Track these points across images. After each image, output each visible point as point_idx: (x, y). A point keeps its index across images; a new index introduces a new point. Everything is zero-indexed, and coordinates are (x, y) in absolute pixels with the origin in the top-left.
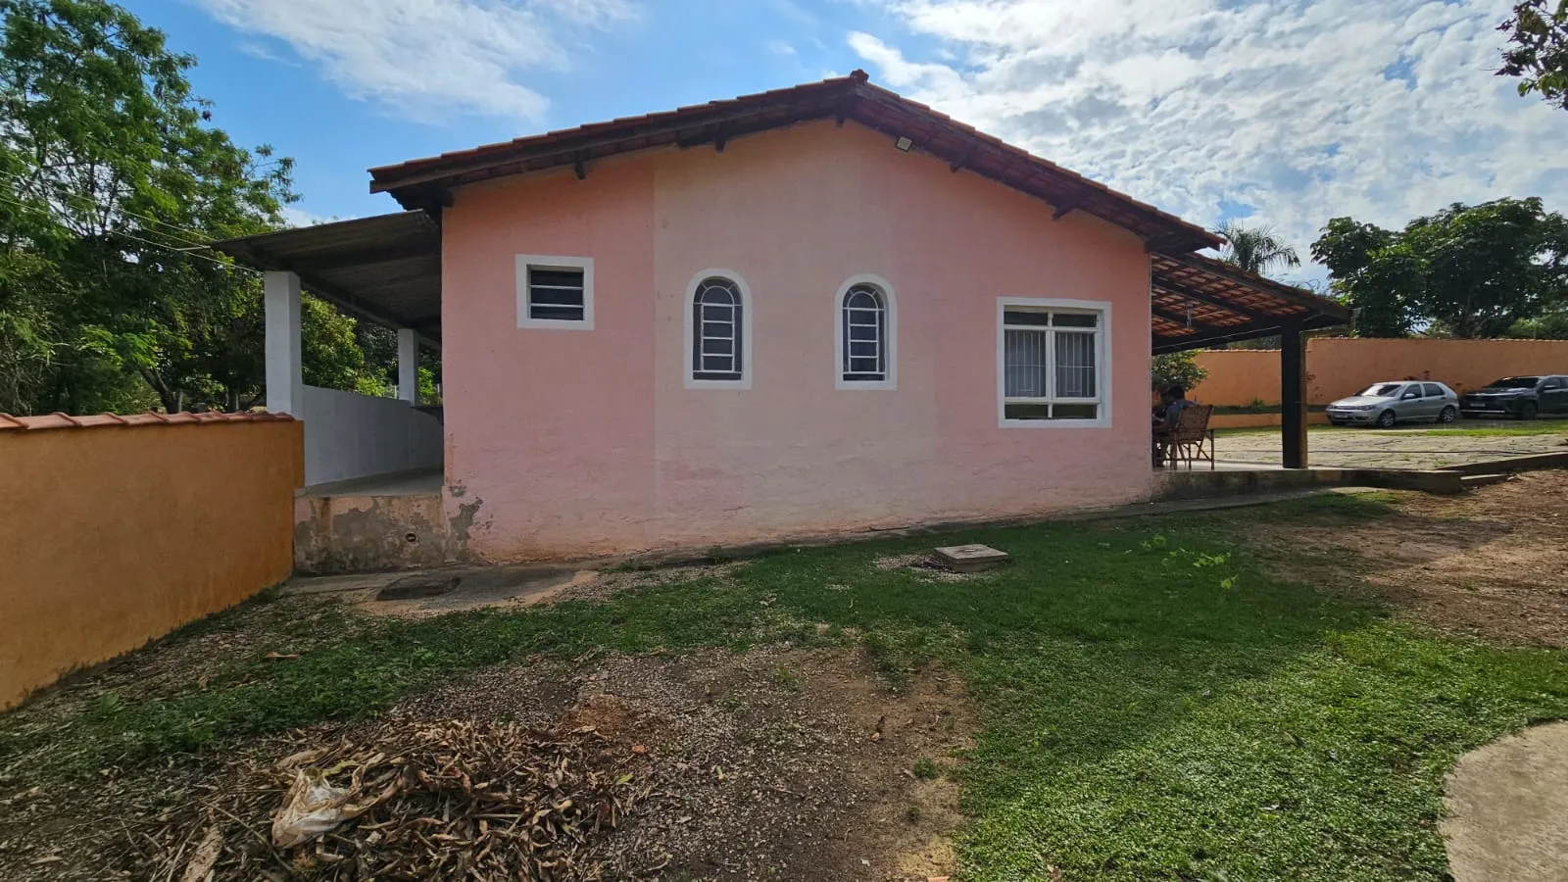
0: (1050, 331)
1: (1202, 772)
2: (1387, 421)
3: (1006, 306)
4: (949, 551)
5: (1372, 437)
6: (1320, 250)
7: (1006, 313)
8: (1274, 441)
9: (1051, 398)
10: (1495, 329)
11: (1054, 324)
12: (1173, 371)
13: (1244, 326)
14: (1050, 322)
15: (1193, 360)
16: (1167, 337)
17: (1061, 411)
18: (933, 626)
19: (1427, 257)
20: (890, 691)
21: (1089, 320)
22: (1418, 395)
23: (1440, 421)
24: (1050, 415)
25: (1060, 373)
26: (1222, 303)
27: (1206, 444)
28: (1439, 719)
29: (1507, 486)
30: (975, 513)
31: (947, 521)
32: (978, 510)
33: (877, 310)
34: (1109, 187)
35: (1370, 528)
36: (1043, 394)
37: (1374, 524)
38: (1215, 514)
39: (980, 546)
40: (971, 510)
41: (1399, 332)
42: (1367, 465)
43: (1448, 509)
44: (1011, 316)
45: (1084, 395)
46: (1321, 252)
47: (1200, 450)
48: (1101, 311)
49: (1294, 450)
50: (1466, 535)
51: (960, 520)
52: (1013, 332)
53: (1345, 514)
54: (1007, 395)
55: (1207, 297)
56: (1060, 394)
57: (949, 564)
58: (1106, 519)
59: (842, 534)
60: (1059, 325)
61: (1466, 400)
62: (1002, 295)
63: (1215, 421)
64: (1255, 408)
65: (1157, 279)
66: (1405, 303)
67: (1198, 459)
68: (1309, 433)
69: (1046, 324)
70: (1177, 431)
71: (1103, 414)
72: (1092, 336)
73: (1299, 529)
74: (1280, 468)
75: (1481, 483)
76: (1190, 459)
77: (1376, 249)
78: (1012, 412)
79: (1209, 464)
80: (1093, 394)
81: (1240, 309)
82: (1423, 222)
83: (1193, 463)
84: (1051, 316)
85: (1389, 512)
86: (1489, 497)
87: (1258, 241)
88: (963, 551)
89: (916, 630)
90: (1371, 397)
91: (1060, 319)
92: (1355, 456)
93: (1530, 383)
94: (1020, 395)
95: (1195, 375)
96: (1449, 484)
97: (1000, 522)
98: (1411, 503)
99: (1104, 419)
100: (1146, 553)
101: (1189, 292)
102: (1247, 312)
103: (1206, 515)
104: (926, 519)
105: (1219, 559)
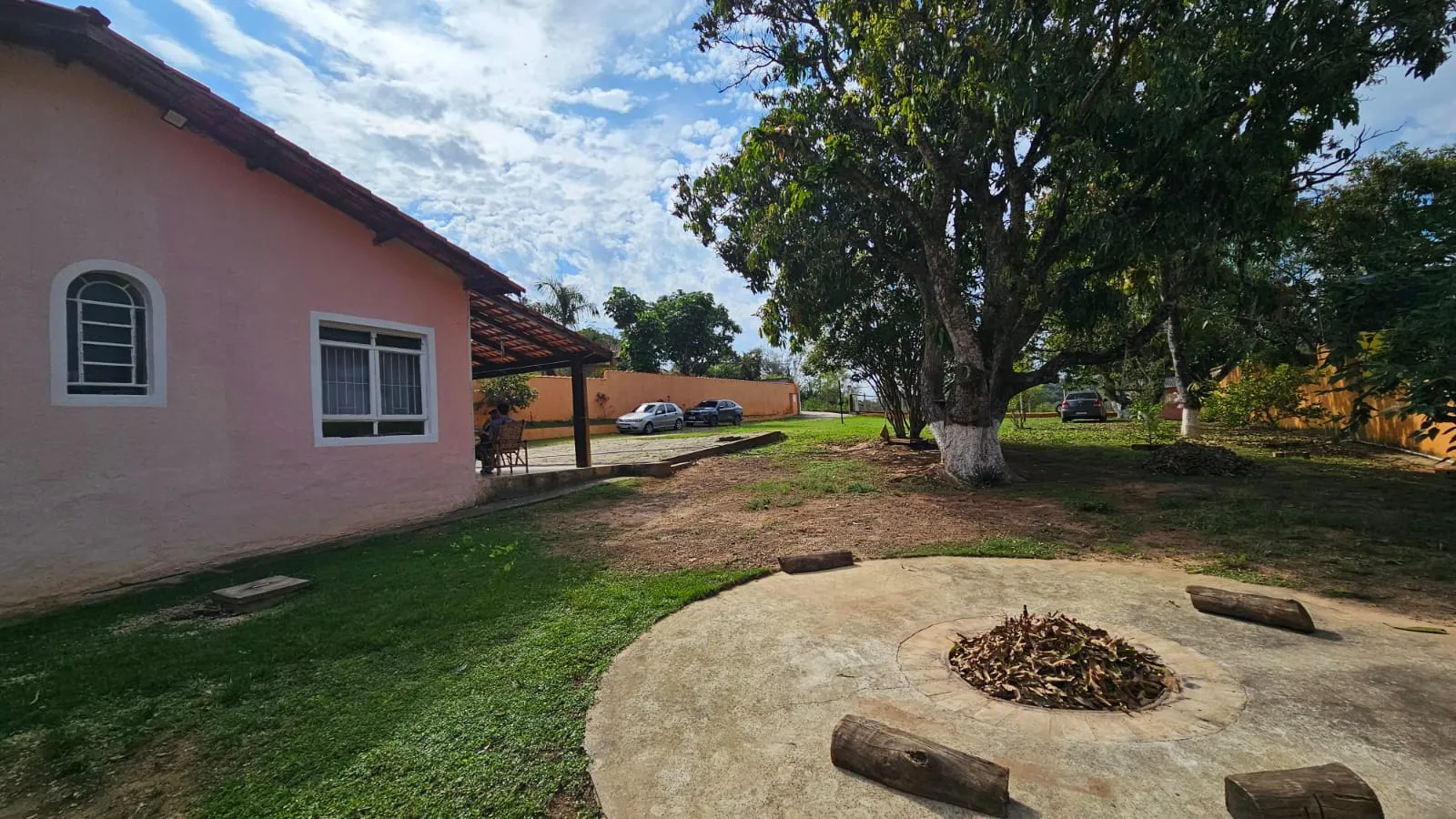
0: (374, 351)
1: (438, 742)
2: (649, 430)
3: (321, 321)
4: (233, 592)
5: (635, 442)
6: (610, 307)
7: (321, 328)
8: (569, 448)
9: (376, 415)
10: (701, 371)
11: (378, 344)
12: (513, 391)
13: (548, 358)
14: (373, 342)
15: (527, 383)
16: (492, 363)
17: (387, 429)
18: (177, 689)
19: (665, 321)
20: (71, 798)
21: (415, 342)
22: (664, 412)
23: (675, 429)
24: (376, 432)
25: (385, 392)
26: (532, 339)
27: (522, 453)
28: (614, 633)
29: (692, 469)
30: (288, 542)
31: (248, 556)
32: (290, 538)
33: (132, 307)
34: (426, 226)
35: (620, 506)
36: (368, 412)
37: (623, 503)
38: (522, 510)
39: (280, 577)
40: (282, 539)
41: (654, 369)
42: (626, 462)
43: (662, 487)
44: (327, 331)
45: (412, 412)
46: (610, 309)
47: (518, 457)
48: (425, 336)
49: (582, 455)
50: (665, 503)
51: (267, 552)
52: (332, 349)
53: (609, 497)
54: (325, 411)
55: (519, 333)
56: (386, 411)
57: (230, 607)
58: (431, 527)
59: (62, 601)
60: (383, 345)
61: (687, 414)
62: (318, 309)
63: (527, 434)
64: (559, 423)
65: (476, 312)
66: (656, 350)
67: (516, 465)
68: (591, 441)
69: (369, 343)
70: (498, 442)
71: (430, 432)
72: (417, 357)
73: (577, 513)
74: (575, 467)
75: (680, 468)
76: (511, 465)
77: (639, 312)
78: (330, 430)
79: (524, 468)
80: (420, 412)
81: (544, 344)
82: (665, 298)
83: (514, 469)
84: (374, 336)
85: (633, 493)
86: (682, 477)
87: (573, 295)
88: (251, 588)
89: (143, 703)
90: (641, 414)
91: (384, 339)
92: (623, 455)
93: (713, 404)
94: (341, 412)
95: (529, 395)
96: (665, 470)
97: (318, 547)
98: (646, 486)
99: (431, 434)
100: (456, 553)
101: (505, 326)
102: (549, 348)
103: (515, 512)
104: (216, 559)
105: (510, 548)
